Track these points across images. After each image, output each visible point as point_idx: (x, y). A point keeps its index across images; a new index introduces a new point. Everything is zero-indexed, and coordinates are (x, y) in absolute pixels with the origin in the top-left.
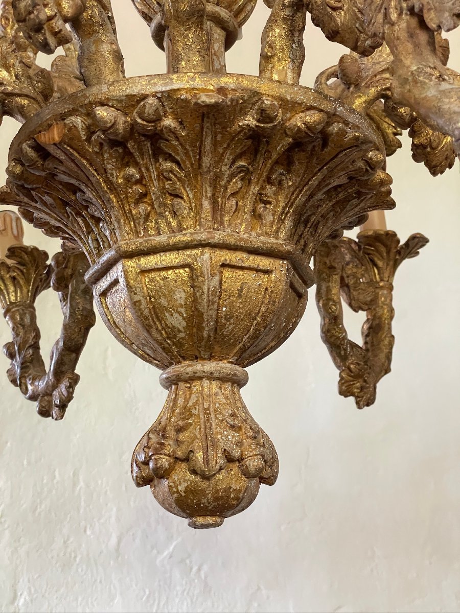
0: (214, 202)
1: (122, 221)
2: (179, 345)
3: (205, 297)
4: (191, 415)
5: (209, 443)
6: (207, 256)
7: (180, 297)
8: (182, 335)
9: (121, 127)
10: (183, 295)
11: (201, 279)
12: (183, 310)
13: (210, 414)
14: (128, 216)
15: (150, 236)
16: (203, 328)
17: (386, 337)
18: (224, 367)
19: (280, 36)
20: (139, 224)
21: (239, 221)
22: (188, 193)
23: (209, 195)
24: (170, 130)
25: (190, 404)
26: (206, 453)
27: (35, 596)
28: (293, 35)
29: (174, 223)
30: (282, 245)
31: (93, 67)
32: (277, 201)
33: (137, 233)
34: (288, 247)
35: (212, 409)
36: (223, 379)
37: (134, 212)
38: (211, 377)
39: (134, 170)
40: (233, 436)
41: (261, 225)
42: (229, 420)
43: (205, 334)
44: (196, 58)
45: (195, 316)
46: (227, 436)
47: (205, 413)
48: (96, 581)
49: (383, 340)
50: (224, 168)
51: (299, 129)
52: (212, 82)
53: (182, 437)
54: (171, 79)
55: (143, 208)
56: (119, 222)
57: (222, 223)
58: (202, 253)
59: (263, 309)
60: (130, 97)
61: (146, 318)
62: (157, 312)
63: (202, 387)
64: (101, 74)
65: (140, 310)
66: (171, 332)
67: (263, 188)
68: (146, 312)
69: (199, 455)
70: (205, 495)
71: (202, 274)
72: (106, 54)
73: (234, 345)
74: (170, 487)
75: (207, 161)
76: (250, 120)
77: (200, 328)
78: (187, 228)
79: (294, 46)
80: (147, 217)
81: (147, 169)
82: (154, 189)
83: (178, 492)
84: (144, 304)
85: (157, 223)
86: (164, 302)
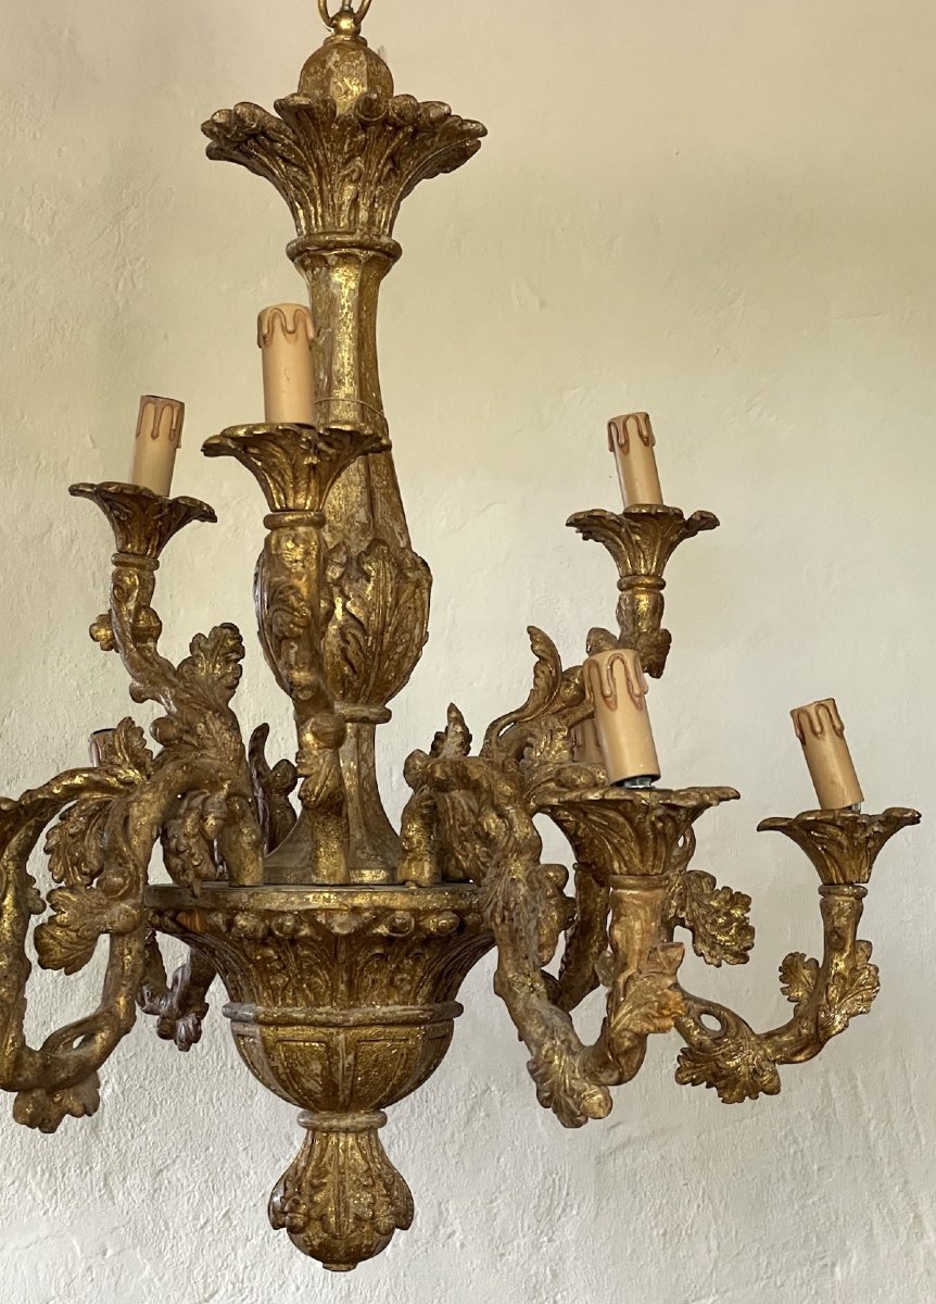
0: (350, 983)
1: (261, 988)
2: (316, 1101)
3: (340, 1072)
4: (327, 1173)
5: (342, 1209)
6: (341, 1037)
7: (316, 1067)
8: (319, 1096)
9: (260, 934)
10: (320, 1067)
11: (335, 1057)
12: (319, 1079)
13: (344, 1173)
14: (268, 986)
15: (288, 1005)
16: (338, 1096)
17: (595, 942)
18: (362, 1119)
19: (418, 831)
20: (276, 994)
21: (376, 992)
22: (324, 974)
23: (345, 979)
24: (306, 936)
25: (325, 1159)
26: (338, 1217)
27: (128, 1086)
28: (431, 827)
29: (311, 997)
30: (418, 1015)
31: (233, 855)
32: (415, 971)
33: (276, 1003)
34: (425, 1016)
35: (346, 1166)
36: (357, 1132)
37: (272, 982)
38: (347, 1131)
39: (272, 952)
40: (366, 1198)
41: (398, 993)
42: (362, 1180)
43: (341, 1099)
44: (335, 846)
45: (330, 1086)
46: (359, 1199)
47: (339, 1173)
48: (225, 1064)
49: (591, 947)
50: (359, 959)
51: (432, 933)
52: (345, 902)
53: (318, 1198)
54: (308, 899)
55: (280, 981)
56: (257, 988)
57: (358, 999)
58: (338, 1034)
59: (399, 1073)
60: (268, 911)
61: (284, 1081)
62: (294, 1075)
63: (338, 1140)
64: (242, 864)
65: (277, 1073)
66: (309, 1092)
67: (401, 962)
68: (284, 1077)
69: (333, 1220)
70: (338, 1252)
71: (338, 1054)
72: (247, 848)
73: (371, 1101)
74: (305, 1241)
75: (342, 957)
76: (382, 930)
77: (335, 1094)
78: (324, 1006)
79: (432, 837)
80: (285, 988)
81: (285, 954)
82: (293, 967)
83: (312, 1246)
84: (281, 1070)
85: (294, 994)
86: (300, 1069)
